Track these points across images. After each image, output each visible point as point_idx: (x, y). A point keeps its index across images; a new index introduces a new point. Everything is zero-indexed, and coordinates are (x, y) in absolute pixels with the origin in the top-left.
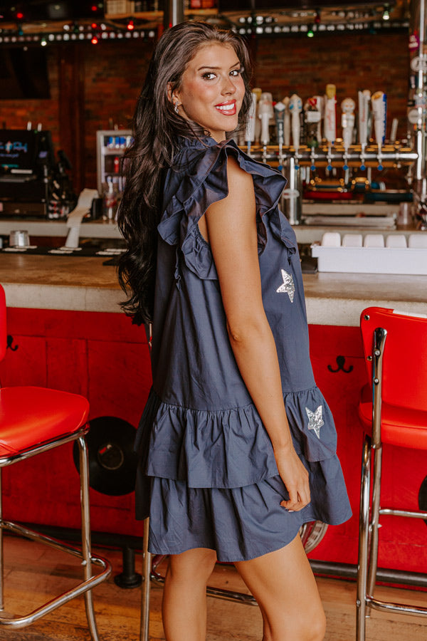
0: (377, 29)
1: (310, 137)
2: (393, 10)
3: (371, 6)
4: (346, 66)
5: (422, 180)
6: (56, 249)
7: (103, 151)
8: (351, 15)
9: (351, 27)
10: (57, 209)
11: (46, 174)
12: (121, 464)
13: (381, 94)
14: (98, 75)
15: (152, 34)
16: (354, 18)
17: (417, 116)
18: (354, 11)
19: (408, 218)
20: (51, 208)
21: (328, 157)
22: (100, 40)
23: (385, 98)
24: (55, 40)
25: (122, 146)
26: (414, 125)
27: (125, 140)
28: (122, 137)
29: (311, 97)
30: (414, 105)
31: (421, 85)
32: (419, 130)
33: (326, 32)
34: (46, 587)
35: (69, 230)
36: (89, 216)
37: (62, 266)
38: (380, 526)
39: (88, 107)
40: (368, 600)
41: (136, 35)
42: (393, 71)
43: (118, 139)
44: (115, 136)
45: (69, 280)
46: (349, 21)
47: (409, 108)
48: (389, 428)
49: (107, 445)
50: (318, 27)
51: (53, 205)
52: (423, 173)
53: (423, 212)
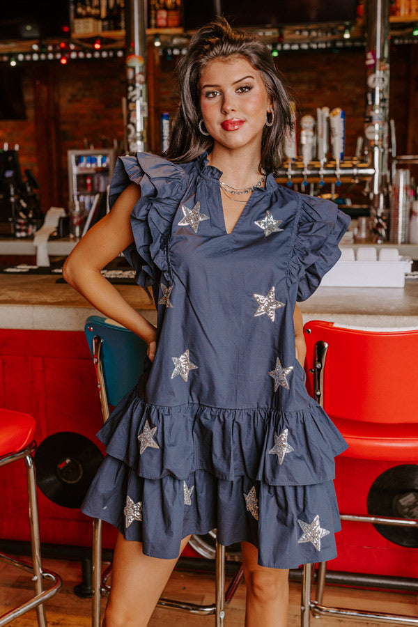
0: (339, 49)
2: (353, 29)
3: (332, 24)
4: (313, 87)
5: (379, 195)
6: (13, 267)
7: (75, 170)
8: (314, 34)
9: (314, 46)
10: (24, 228)
11: (12, 193)
12: (80, 477)
13: (339, 111)
14: (73, 96)
15: (120, 54)
16: (318, 36)
17: (373, 132)
18: (317, 30)
19: (366, 232)
20: (18, 227)
21: (288, 173)
22: (69, 60)
23: (344, 115)
24: (25, 60)
25: (94, 165)
26: (371, 141)
27: (96, 160)
28: (92, 157)
30: (370, 121)
31: (377, 101)
32: (375, 146)
33: (290, 51)
34: (6, 600)
35: (37, 248)
36: (55, 234)
37: (14, 285)
39: (64, 127)
40: (313, 606)
41: (104, 54)
43: (89, 158)
44: (86, 156)
45: (17, 299)
46: (312, 40)
47: (366, 125)
49: (66, 460)
50: (282, 46)
51: (20, 224)
52: (380, 188)
53: (379, 225)
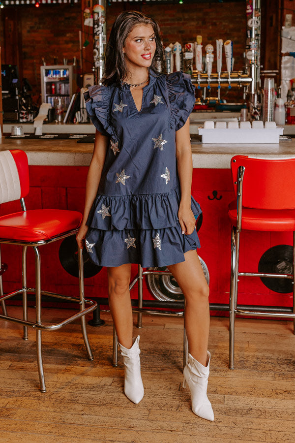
1: (187, 68)
4: (200, 22)
5: (254, 95)
7: (45, 79)
10: (25, 116)
11: (17, 94)
13: (230, 42)
14: (31, 28)
17: (251, 55)
20: (21, 115)
21: (198, 81)
22: (41, 5)
23: (232, 44)
24: (10, 4)
25: (58, 76)
26: (249, 60)
27: (59, 72)
28: (57, 70)
29: (187, 43)
30: (249, 48)
31: (253, 36)
32: (253, 64)
35: (35, 129)
36: (47, 120)
38: (238, 280)
39: (25, 50)
40: (236, 311)
42: (231, 26)
43: (54, 71)
47: (247, 50)
48: (245, 221)
51: (23, 114)
52: (255, 90)
53: (256, 113)
